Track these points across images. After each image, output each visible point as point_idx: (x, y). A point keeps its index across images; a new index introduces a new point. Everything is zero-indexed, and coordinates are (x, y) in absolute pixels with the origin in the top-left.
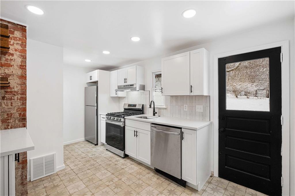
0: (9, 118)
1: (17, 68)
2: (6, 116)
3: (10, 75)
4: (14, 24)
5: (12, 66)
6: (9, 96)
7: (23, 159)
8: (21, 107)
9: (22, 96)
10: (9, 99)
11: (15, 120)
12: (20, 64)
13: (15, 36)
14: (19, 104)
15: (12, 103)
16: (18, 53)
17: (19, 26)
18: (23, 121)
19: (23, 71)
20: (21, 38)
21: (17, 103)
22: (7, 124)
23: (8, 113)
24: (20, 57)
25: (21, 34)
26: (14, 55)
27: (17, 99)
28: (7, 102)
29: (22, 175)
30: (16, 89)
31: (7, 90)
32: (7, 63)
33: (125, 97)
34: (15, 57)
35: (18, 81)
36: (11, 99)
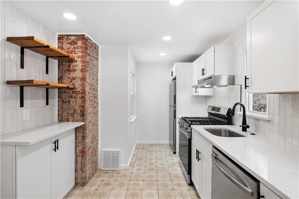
0: (74, 113)
1: (79, 72)
2: (73, 111)
3: (76, 78)
4: (78, 35)
5: (76, 71)
6: (74, 95)
7: (83, 149)
8: (81, 104)
9: (82, 95)
10: (74, 97)
11: (78, 115)
12: (81, 68)
13: (78, 45)
14: (80, 102)
15: (76, 101)
16: (80, 59)
17: (80, 36)
18: (83, 116)
19: (83, 73)
20: (82, 46)
21: (79, 101)
22: (73, 118)
23: (74, 109)
24: (81, 62)
25: (82, 42)
26: (78, 61)
27: (79, 98)
28: (73, 100)
29: (82, 162)
30: (78, 90)
31: (73, 90)
32: (73, 69)
33: (212, 96)
34: (78, 62)
35: (79, 82)
36: (76, 98)
